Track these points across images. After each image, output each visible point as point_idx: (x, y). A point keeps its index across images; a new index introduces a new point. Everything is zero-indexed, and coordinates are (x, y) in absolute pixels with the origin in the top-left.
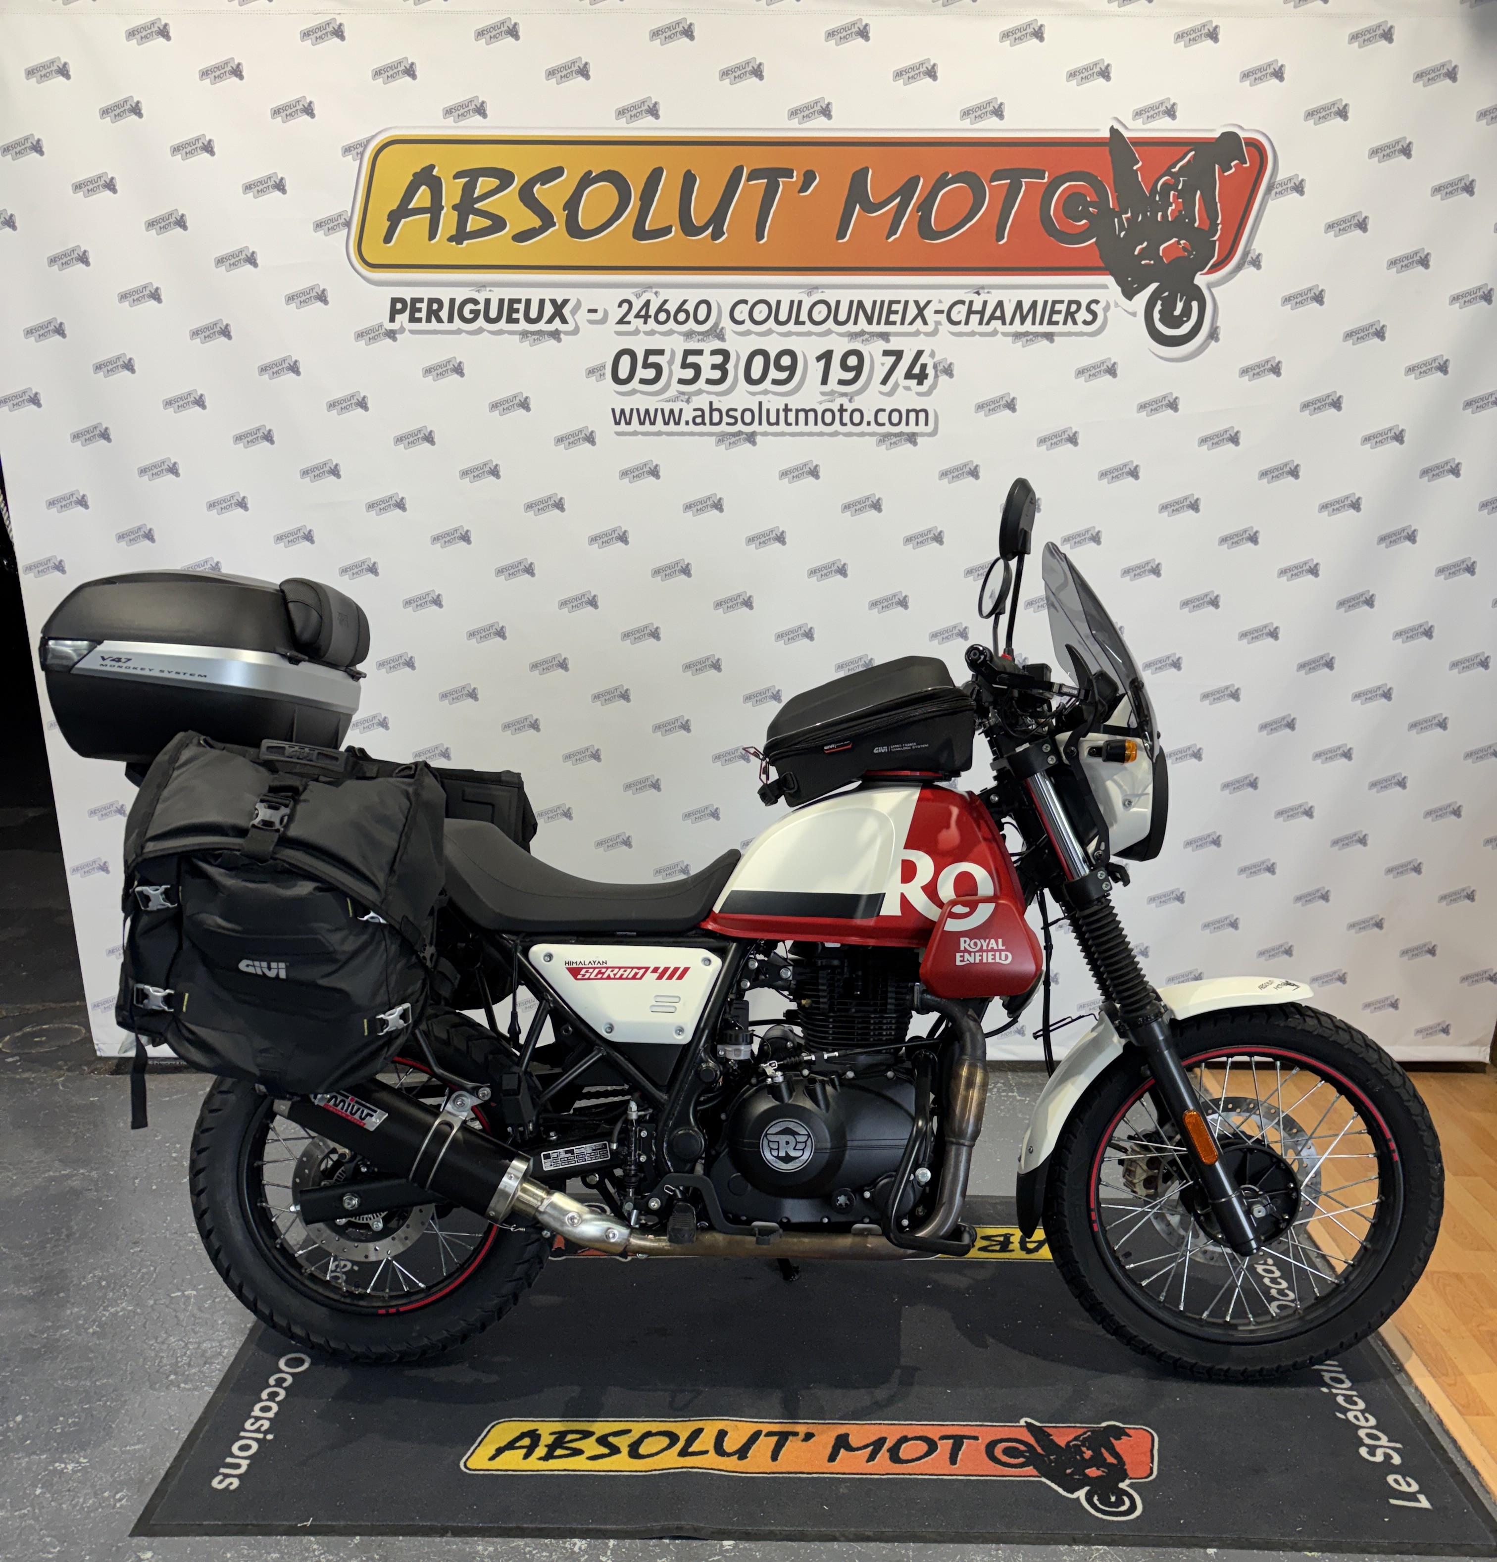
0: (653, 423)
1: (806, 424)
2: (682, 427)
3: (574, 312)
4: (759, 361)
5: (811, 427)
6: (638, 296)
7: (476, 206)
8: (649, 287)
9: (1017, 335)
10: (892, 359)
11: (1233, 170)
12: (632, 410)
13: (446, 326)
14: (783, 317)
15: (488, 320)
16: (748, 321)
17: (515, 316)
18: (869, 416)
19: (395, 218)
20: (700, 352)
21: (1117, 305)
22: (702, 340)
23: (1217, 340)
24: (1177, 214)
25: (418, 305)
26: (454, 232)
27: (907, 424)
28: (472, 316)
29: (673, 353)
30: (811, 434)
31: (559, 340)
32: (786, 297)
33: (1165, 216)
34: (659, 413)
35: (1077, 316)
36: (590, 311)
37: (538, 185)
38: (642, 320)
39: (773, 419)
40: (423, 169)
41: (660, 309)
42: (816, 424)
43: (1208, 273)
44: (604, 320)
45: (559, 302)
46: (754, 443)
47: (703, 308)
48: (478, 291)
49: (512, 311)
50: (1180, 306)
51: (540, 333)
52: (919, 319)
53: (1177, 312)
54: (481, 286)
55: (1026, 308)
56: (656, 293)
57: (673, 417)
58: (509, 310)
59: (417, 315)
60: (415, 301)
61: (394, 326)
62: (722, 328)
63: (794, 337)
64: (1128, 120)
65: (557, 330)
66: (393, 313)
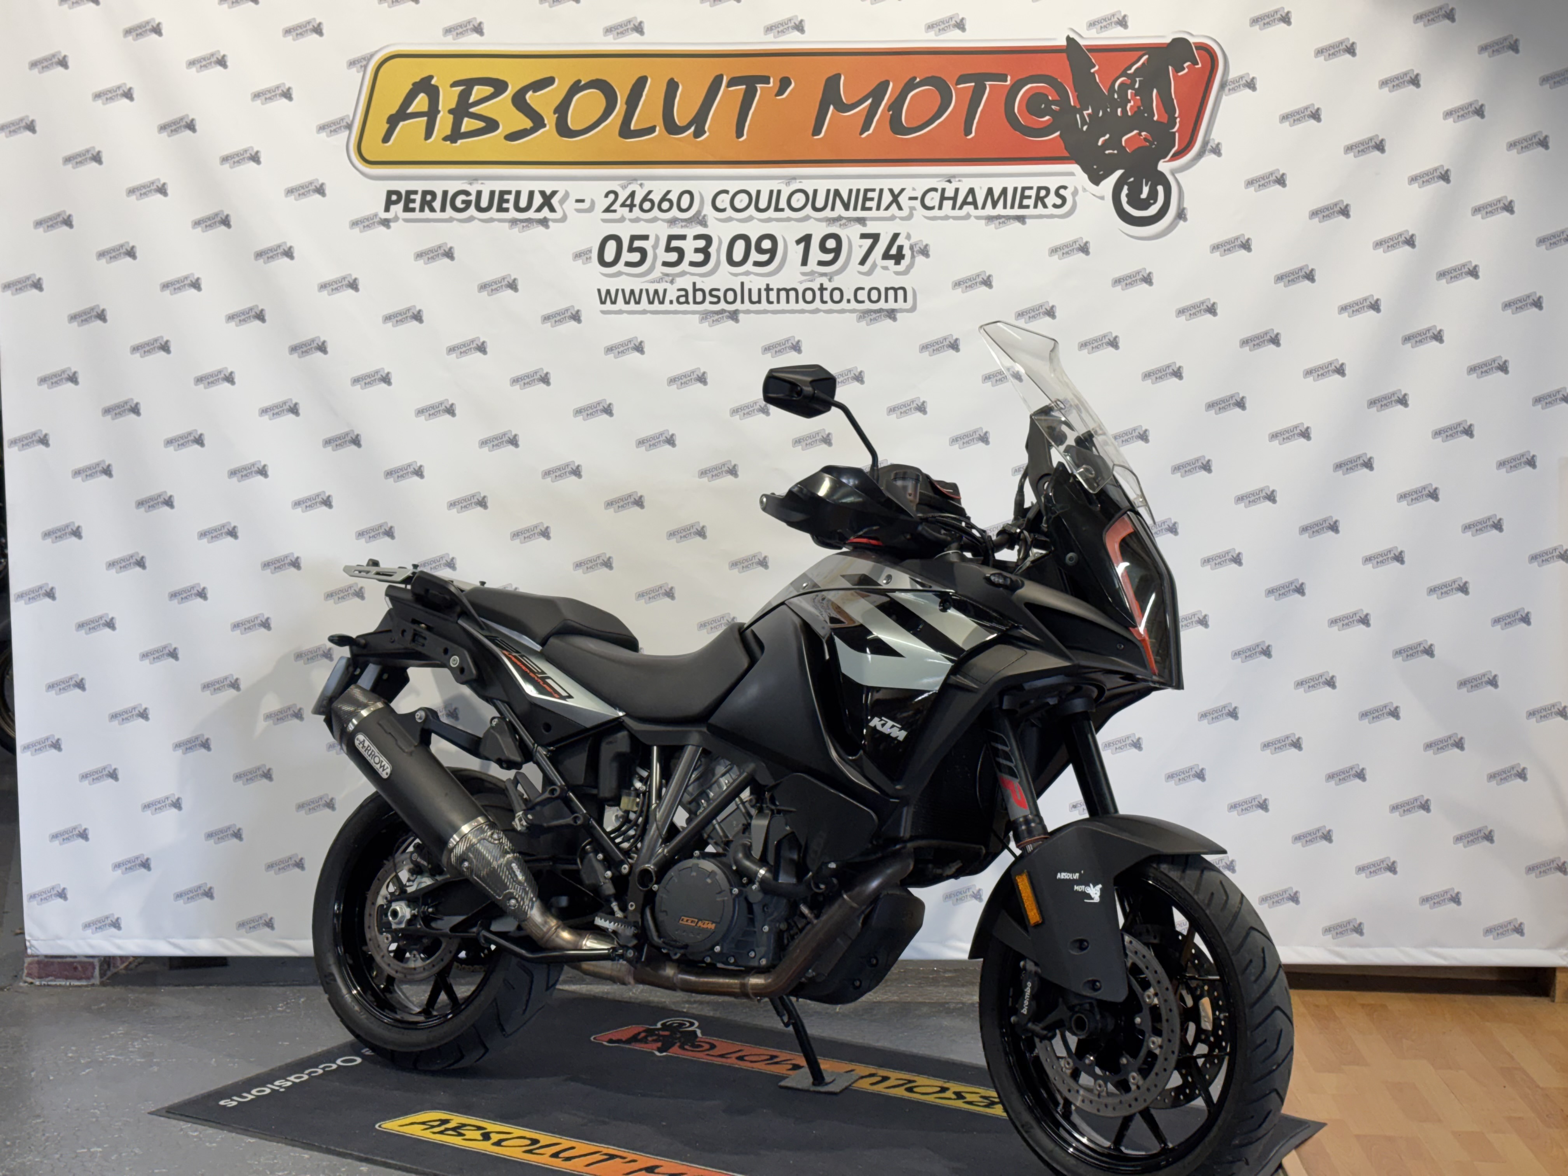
0: (638, 302)
1: (788, 302)
2: (666, 306)
3: (562, 202)
4: (740, 245)
5: (792, 305)
6: (624, 187)
7: (472, 110)
8: (634, 179)
9: (990, 219)
10: (869, 242)
11: (1186, 70)
12: (617, 291)
13: (438, 215)
14: (763, 204)
15: (479, 209)
16: (729, 209)
17: (505, 205)
18: (849, 294)
20: (683, 237)
21: (1084, 190)
22: (686, 226)
24: (1136, 109)
25: (412, 197)
27: (886, 301)
28: (463, 206)
29: (657, 238)
30: (792, 312)
31: (547, 227)
32: (766, 187)
33: (1124, 111)
34: (644, 292)
35: (1046, 200)
36: (578, 201)
38: (627, 209)
39: (755, 298)
40: (423, 80)
41: (645, 199)
42: (797, 302)
44: (591, 209)
45: (548, 193)
47: (686, 198)
48: (471, 184)
49: (502, 200)
50: (1146, 190)
51: (529, 221)
52: (894, 206)
53: (1144, 195)
54: (474, 179)
55: (996, 193)
56: (641, 185)
57: (657, 297)
58: (499, 201)
59: (411, 205)
60: (409, 193)
61: (389, 215)
62: (705, 216)
63: (774, 223)
64: (1082, 29)
65: (545, 218)
66: (389, 204)
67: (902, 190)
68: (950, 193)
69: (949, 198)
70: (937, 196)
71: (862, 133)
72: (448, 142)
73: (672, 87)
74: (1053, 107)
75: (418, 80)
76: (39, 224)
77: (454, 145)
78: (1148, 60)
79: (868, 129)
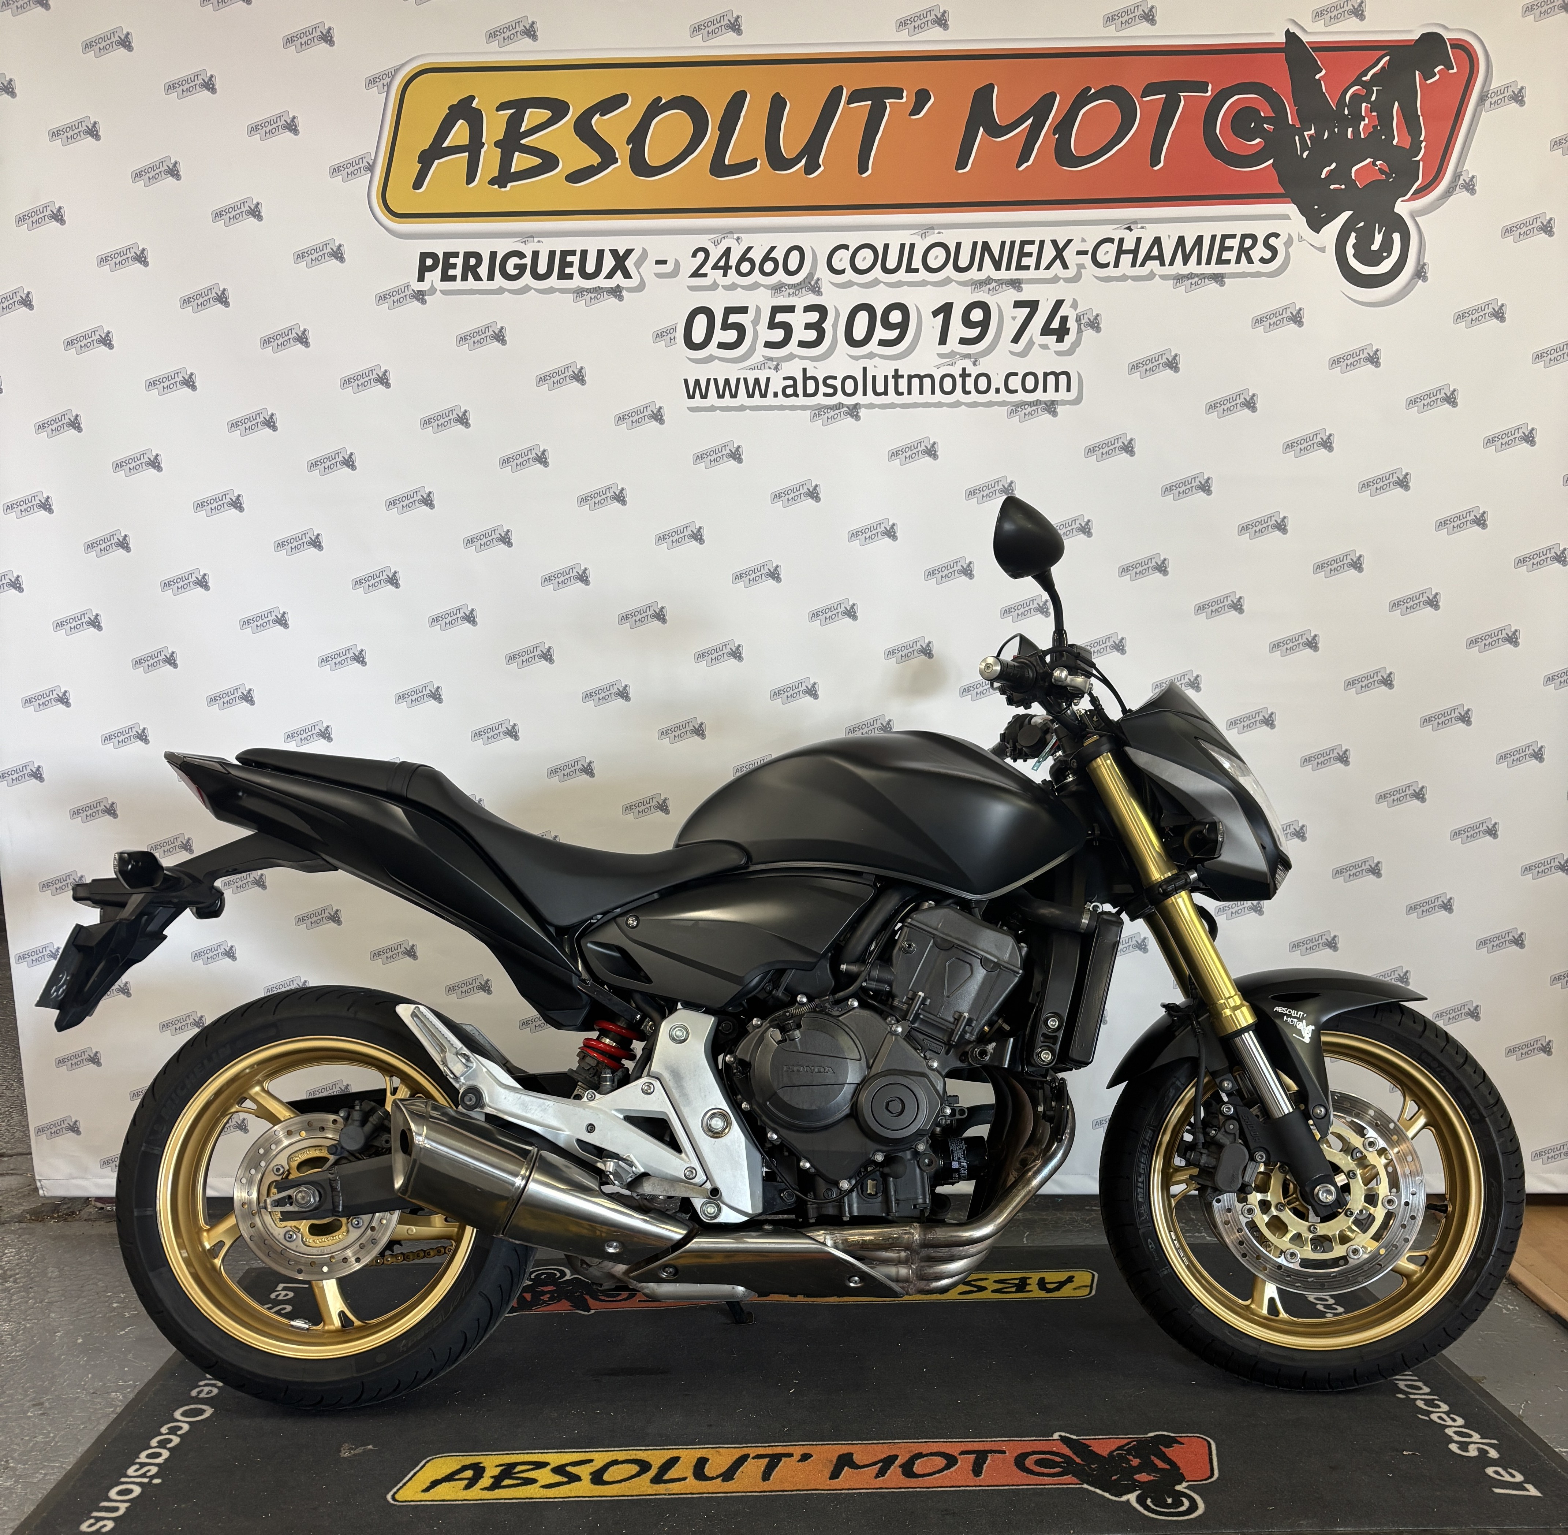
0: (734, 396)
1: (921, 392)
2: (770, 400)
3: (638, 264)
4: (862, 318)
5: (927, 396)
6: (716, 243)
7: (522, 142)
8: (730, 232)
9: (1179, 278)
12: (708, 380)
13: (485, 284)
14: (891, 264)
15: (536, 276)
16: (849, 270)
17: (568, 270)
18: (998, 382)
20: (791, 309)
21: (1301, 239)
22: (794, 294)
25: (452, 260)
27: (1045, 390)
28: (517, 271)
29: (758, 310)
30: (927, 405)
31: (621, 298)
32: (896, 239)
34: (742, 382)
36: (658, 262)
38: (722, 271)
39: (880, 388)
40: (460, 101)
41: (743, 259)
42: (933, 392)
44: (675, 273)
45: (621, 253)
46: (857, 418)
47: (794, 258)
48: (524, 242)
49: (564, 264)
51: (598, 290)
54: (529, 236)
55: (1189, 246)
56: (738, 239)
57: (758, 389)
58: (561, 264)
59: (451, 272)
60: (448, 255)
61: (424, 286)
62: (818, 279)
63: (905, 288)
64: (1306, 20)
65: (618, 285)
66: (423, 270)
67: (1069, 241)
68: (1129, 245)
69: (1128, 252)
70: (1112, 248)
71: (1018, 166)
72: (496, 186)
73: (778, 104)
74: (1265, 126)
77: (503, 189)
79: (1028, 161)
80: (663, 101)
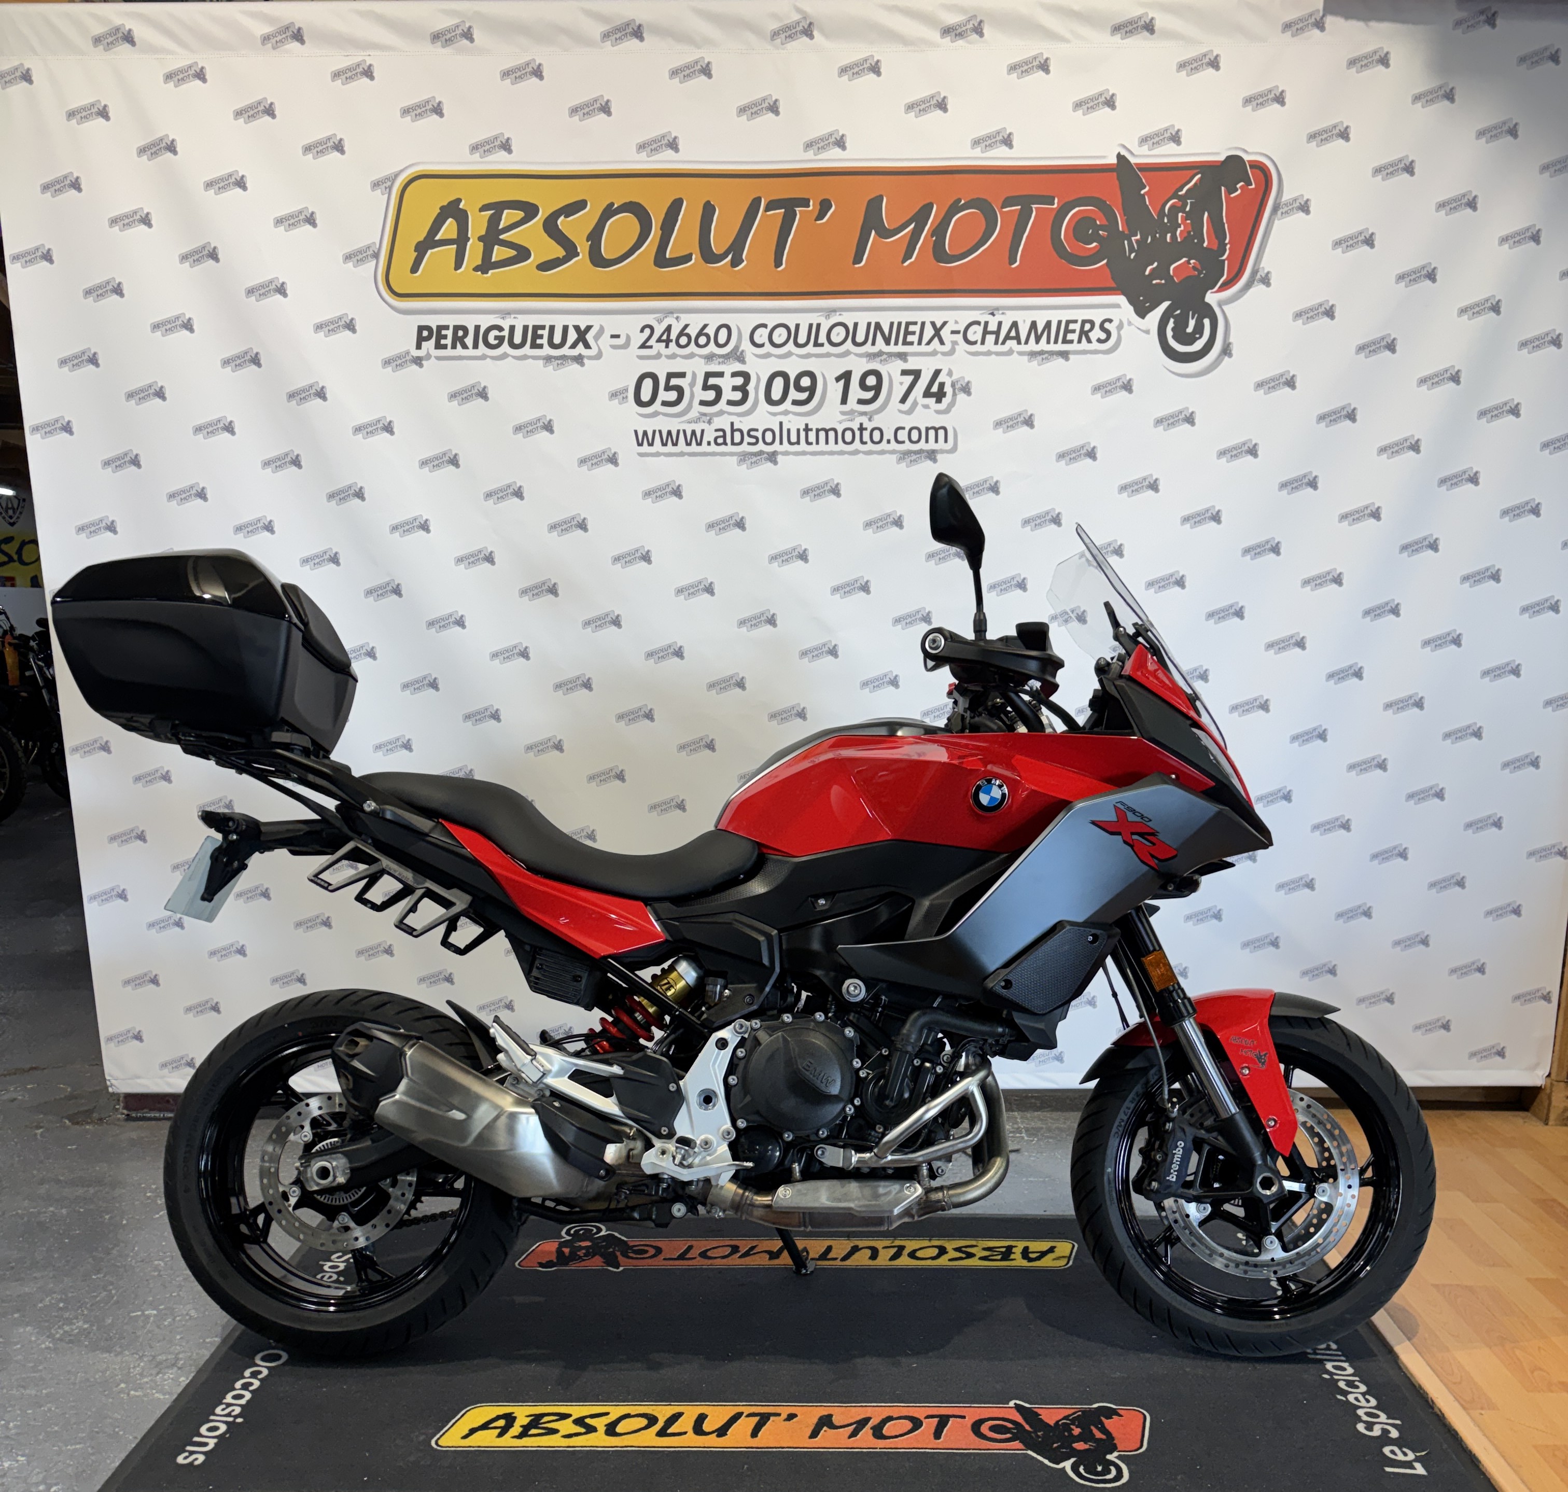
0: (675, 444)
1: (827, 442)
2: (704, 448)
3: (597, 337)
4: (779, 383)
5: (832, 446)
6: (660, 321)
7: (501, 237)
8: (670, 312)
9: (1033, 355)
10: (910, 378)
11: (1239, 192)
12: (654, 432)
13: (471, 352)
14: (802, 339)
15: (513, 345)
16: (767, 344)
17: (539, 341)
18: (888, 435)
19: (422, 249)
20: (720, 375)
21: (1130, 323)
22: (723, 363)
23: (1230, 355)
24: (1186, 234)
25: (444, 332)
26: (479, 262)
27: (927, 441)
28: (496, 342)
29: (694, 375)
30: (832, 453)
31: (582, 364)
32: (805, 320)
33: (1174, 237)
34: (681, 435)
35: (1090, 334)
36: (613, 336)
37: (562, 217)
38: (664, 344)
39: (794, 439)
40: (450, 203)
41: (681, 334)
42: (836, 443)
43: (1218, 291)
44: (626, 345)
45: (583, 328)
46: (775, 463)
47: (723, 334)
48: (503, 318)
49: (536, 336)
50: (1192, 323)
51: (563, 357)
52: (936, 339)
53: (1190, 330)
54: (506, 313)
55: (1040, 328)
56: (677, 318)
57: (695, 438)
58: (533, 336)
59: (443, 342)
60: (440, 328)
61: (421, 353)
62: (743, 351)
63: (813, 359)
64: (1134, 146)
65: (580, 355)
66: (420, 341)
67: (945, 323)
68: (992, 327)
69: (992, 333)
70: (979, 329)
71: (904, 261)
72: (479, 273)
75: (445, 204)
76: (63, 362)
77: (485, 275)
78: (1200, 179)
80: (616, 206)
